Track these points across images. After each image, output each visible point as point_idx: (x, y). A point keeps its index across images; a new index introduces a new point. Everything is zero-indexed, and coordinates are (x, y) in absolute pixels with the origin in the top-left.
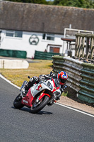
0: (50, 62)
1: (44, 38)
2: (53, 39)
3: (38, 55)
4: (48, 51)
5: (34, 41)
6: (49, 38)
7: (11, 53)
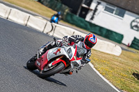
3: (135, 44)
5: (136, 26)
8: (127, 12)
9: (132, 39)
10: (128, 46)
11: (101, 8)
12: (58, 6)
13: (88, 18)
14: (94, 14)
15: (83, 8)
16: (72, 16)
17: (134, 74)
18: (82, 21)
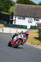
0: (37, 31)
1: (35, 20)
2: (39, 20)
3: (32, 28)
4: (37, 26)
5: (30, 21)
6: (37, 20)
7: (20, 26)
8: (26, 18)
9: (30, 26)
10: (30, 29)
11: (17, 19)
12: (3, 22)
13: (13, 23)
14: (15, 21)
15: (11, 20)
16: (8, 24)
17: (34, 38)
18: (12, 25)
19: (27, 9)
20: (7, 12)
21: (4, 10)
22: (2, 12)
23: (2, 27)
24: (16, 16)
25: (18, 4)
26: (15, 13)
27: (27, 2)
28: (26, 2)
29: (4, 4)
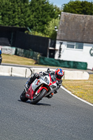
7: (72, 64)
8: (85, 44)
11: (64, 46)
12: (31, 54)
13: (56, 57)
14: (60, 53)
15: (50, 50)
16: (43, 59)
18: (53, 61)
19: (86, 25)
20: (42, 31)
21: (34, 27)
22: (31, 32)
23: (29, 64)
24: (62, 40)
25: (68, 14)
26: (59, 33)
27: (87, 9)
28: (84, 8)
29: (35, 13)
